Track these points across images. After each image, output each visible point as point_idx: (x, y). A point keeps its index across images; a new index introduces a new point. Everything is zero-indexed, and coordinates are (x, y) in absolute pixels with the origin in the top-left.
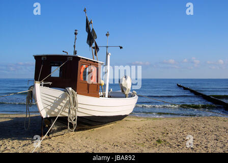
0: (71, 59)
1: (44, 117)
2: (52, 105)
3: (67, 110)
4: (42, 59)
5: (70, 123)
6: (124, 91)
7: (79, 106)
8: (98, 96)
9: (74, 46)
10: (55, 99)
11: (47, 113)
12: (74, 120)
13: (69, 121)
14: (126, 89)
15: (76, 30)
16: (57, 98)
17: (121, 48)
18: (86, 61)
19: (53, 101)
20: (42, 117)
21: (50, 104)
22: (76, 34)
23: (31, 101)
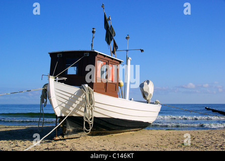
0: (88, 55)
1: (58, 115)
2: (66, 103)
3: (83, 109)
4: (58, 56)
5: (86, 122)
6: (146, 95)
7: (96, 105)
8: (117, 96)
9: (92, 45)
10: (70, 96)
11: (62, 111)
12: (91, 120)
13: (85, 120)
14: (147, 94)
15: (94, 29)
16: (72, 95)
17: (142, 51)
18: (103, 57)
19: (68, 98)
20: (57, 116)
21: (64, 101)
22: (93, 32)
23: (45, 100)
